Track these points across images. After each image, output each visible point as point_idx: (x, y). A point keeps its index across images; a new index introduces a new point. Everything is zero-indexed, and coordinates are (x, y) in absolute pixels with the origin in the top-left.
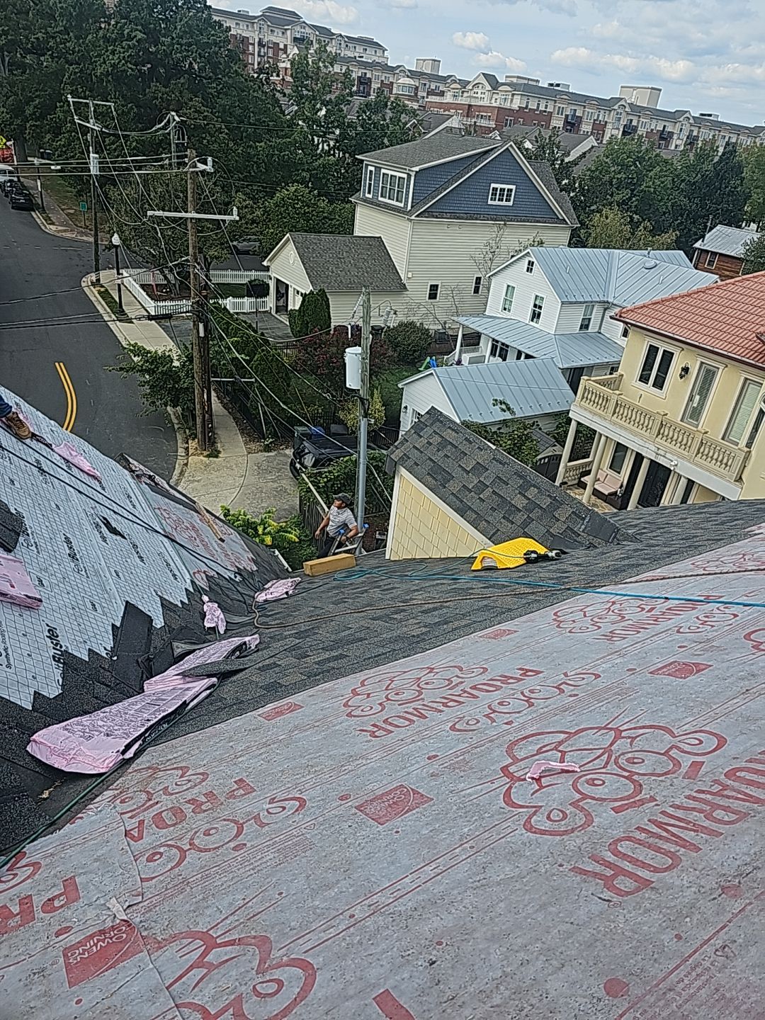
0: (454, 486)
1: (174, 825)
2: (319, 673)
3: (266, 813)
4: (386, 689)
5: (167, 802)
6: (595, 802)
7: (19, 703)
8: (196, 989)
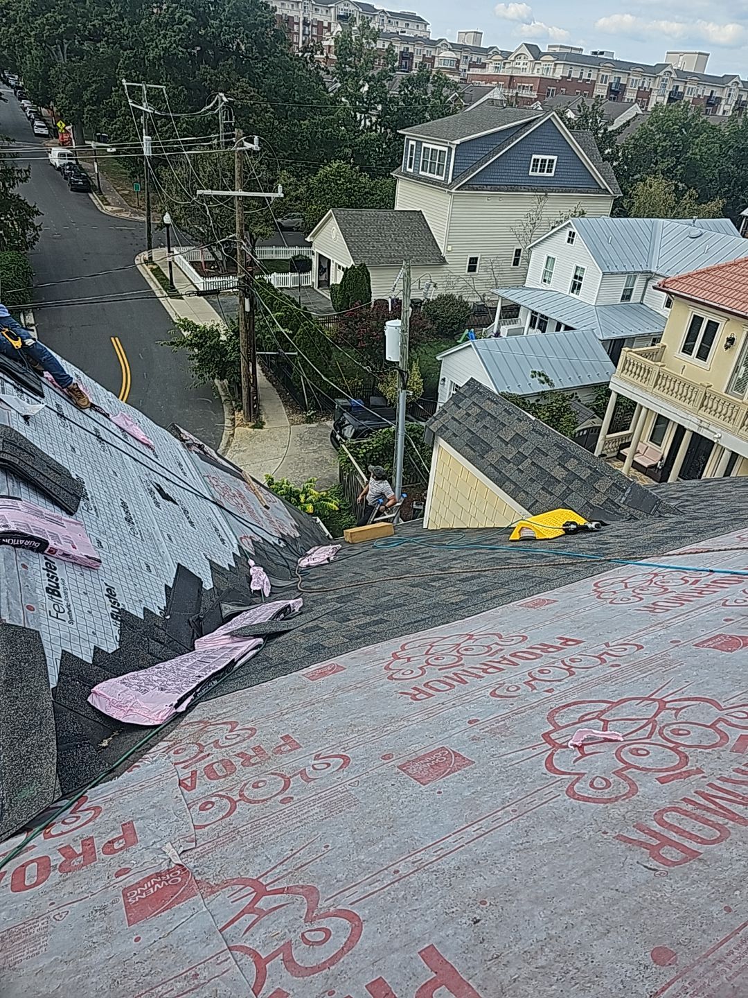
0: (492, 457)
1: (225, 776)
2: (361, 637)
3: (311, 769)
4: (426, 654)
5: (217, 755)
6: (639, 771)
7: (80, 657)
8: (247, 934)
